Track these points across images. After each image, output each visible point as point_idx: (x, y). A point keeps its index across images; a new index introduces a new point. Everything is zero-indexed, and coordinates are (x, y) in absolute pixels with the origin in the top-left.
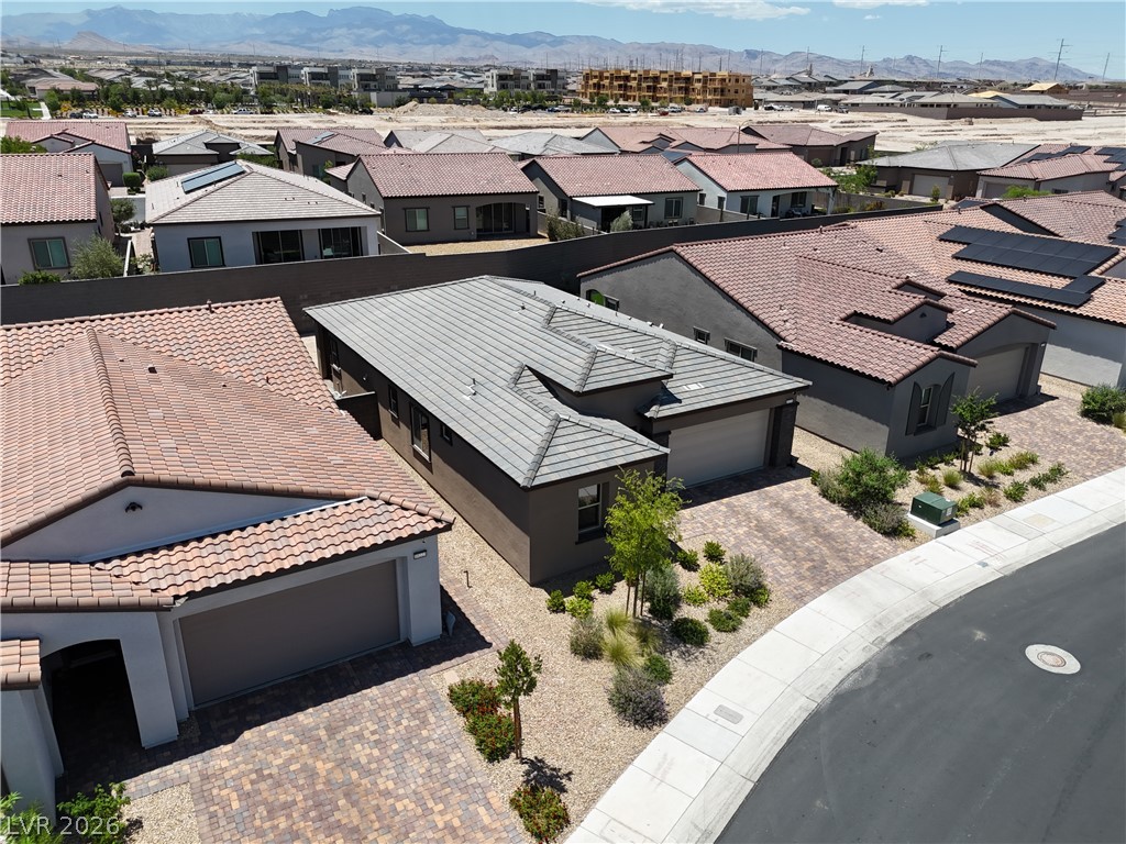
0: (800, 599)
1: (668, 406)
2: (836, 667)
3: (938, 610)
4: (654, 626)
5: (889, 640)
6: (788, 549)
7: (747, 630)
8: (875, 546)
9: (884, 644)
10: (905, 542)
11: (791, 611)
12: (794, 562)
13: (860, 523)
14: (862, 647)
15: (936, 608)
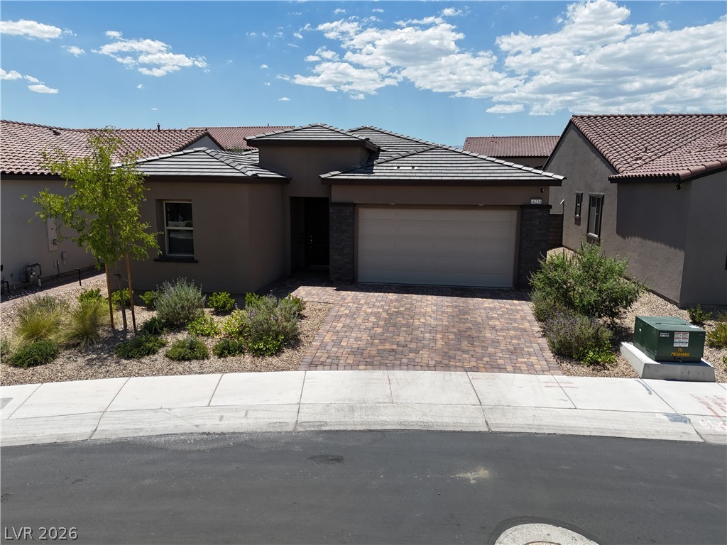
0: (313, 365)
1: (352, 174)
2: (199, 422)
4: (126, 336)
6: (392, 332)
8: (521, 360)
9: (313, 429)
10: (582, 369)
11: (279, 369)
12: (377, 341)
13: (542, 340)
15: (485, 429)
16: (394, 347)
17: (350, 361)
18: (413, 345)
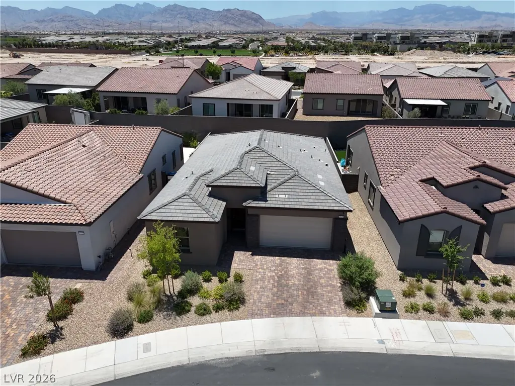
0: (253, 315)
1: (257, 202)
2: (223, 352)
3: (317, 352)
4: (173, 299)
5: (266, 353)
6: (281, 291)
7: (208, 318)
8: (332, 307)
9: (261, 354)
10: (354, 312)
11: (241, 319)
12: (275, 298)
13: (340, 294)
14: (248, 350)
15: (318, 351)
16: (283, 302)
17: (267, 312)
18: (290, 300)
